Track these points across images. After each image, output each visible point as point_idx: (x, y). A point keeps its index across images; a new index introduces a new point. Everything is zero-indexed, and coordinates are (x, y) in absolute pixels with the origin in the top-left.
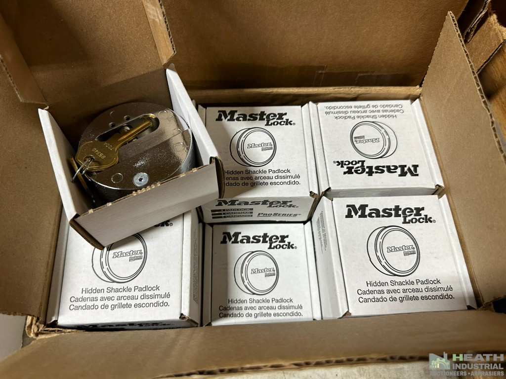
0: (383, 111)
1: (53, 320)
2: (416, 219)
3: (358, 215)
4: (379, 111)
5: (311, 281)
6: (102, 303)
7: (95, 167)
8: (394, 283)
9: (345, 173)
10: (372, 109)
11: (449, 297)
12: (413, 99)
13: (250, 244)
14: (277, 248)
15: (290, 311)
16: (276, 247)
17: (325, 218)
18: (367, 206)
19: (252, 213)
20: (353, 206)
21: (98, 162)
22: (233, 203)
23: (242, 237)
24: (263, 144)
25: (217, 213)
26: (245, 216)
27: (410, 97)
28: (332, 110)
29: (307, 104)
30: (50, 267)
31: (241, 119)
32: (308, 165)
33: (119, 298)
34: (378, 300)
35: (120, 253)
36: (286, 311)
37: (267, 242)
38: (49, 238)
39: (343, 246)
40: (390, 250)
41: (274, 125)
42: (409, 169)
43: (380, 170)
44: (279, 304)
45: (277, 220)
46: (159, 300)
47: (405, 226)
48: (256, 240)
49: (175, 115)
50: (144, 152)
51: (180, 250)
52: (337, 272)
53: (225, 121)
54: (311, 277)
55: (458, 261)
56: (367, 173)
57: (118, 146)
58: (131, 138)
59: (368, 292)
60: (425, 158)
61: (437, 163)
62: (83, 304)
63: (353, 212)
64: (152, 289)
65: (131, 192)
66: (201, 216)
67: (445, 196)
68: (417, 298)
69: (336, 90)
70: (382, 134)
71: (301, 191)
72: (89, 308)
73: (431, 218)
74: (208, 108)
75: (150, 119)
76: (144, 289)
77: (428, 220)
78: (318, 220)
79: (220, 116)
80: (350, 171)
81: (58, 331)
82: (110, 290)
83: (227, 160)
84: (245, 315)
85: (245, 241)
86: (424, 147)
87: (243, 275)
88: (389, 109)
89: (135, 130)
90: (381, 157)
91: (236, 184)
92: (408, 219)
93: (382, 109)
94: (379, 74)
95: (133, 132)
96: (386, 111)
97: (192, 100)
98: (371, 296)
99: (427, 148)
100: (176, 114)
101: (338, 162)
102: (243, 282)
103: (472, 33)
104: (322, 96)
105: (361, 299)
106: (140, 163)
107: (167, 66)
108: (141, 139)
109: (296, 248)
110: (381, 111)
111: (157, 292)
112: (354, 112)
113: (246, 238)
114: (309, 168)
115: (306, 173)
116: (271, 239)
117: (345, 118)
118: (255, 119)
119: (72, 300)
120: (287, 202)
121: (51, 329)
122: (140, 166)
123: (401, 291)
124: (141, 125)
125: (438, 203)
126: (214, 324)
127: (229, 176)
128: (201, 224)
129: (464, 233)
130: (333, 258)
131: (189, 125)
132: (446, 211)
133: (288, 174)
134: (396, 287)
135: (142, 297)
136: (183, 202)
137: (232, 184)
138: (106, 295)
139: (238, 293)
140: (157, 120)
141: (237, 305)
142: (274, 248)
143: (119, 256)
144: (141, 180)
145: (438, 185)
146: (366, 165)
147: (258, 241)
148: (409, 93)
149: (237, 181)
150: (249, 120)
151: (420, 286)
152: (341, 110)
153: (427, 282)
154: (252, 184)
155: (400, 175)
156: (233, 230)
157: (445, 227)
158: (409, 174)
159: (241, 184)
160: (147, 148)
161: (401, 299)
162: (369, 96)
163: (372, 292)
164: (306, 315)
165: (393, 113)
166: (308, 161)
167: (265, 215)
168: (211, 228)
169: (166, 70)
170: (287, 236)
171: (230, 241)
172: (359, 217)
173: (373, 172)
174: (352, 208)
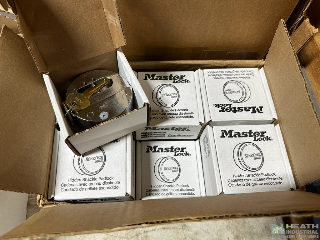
0: (242, 74)
1: (51, 198)
2: (261, 138)
3: (228, 136)
4: (239, 75)
5: (200, 174)
6: (80, 187)
8: (248, 175)
9: (220, 111)
10: (235, 73)
11: (280, 183)
12: (260, 67)
13: (163, 153)
14: (179, 155)
15: (187, 192)
16: (179, 154)
17: (209, 139)
18: (233, 130)
19: (165, 134)
20: (225, 131)
21: (79, 105)
23: (159, 148)
24: (171, 94)
25: (144, 134)
26: (161, 136)
27: (258, 66)
28: (212, 74)
29: (197, 70)
30: (49, 167)
31: (158, 79)
32: (198, 106)
33: (90, 184)
34: (240, 185)
35: (90, 158)
36: (185, 192)
37: (173, 152)
38: (49, 150)
39: (219, 154)
40: (247, 156)
41: (178, 82)
42: (257, 109)
43: (240, 109)
44: (181, 188)
45: (179, 139)
46: (113, 185)
47: (255, 142)
48: (167, 150)
50: (106, 99)
51: (125, 156)
52: (216, 169)
53: (149, 80)
54: (199, 172)
55: (285, 162)
56: (233, 111)
57: (90, 96)
58: (97, 91)
59: (234, 181)
60: (267, 102)
61: (274, 106)
62: (69, 188)
63: (225, 134)
64: (109, 179)
65: (99, 123)
66: (135, 136)
67: (278, 125)
68: (262, 184)
69: (214, 62)
70: (242, 88)
71: (194, 122)
72: (72, 190)
73: (270, 138)
74: (139, 72)
75: (106, 79)
76: (105, 179)
77: (268, 139)
78: (204, 138)
79: (146, 77)
80: (223, 110)
81: (56, 203)
82: (85, 179)
84: (161, 194)
85: (160, 151)
86: (266, 96)
87: (160, 171)
88: (245, 73)
90: (241, 102)
91: (156, 118)
92: (257, 138)
94: (240, 52)
95: (97, 87)
96: (244, 74)
98: (235, 183)
99: (268, 96)
100: (121, 76)
101: (216, 105)
102: (160, 175)
103: (295, 29)
104: (205, 66)
105: (230, 185)
106: (102, 107)
107: (117, 49)
108: (102, 92)
109: (190, 155)
110: (241, 75)
111: (112, 181)
112: (225, 75)
113: (161, 149)
114: (199, 108)
115: (197, 111)
116: (175, 150)
117: (220, 78)
118: (167, 79)
119: (63, 185)
120: (186, 128)
121: (51, 202)
122: (103, 108)
123: (253, 180)
124: (102, 83)
125: (274, 129)
126: (143, 199)
128: (134, 141)
129: (289, 146)
130: (214, 161)
131: (130, 83)
132: (279, 133)
133: (187, 112)
134: (250, 178)
135: (104, 183)
136: (127, 129)
137: (154, 118)
138: (82, 182)
139: (157, 181)
140: (111, 80)
141: (156, 189)
142: (177, 155)
143: (90, 160)
144: (104, 116)
145: (274, 118)
146: (232, 106)
147: (168, 151)
148: (257, 64)
149: (157, 116)
150: (163, 79)
151: (263, 177)
152: (217, 74)
153: (268, 174)
154: (166, 118)
155: (252, 113)
156: (153, 144)
157: (278, 143)
158: (257, 112)
159: (159, 118)
160: (106, 97)
161: (253, 184)
162: (234, 65)
163: (236, 181)
164: (197, 194)
165: (248, 76)
166: (198, 104)
167: (172, 136)
168: (140, 143)
169: (116, 51)
170: (185, 148)
171: (151, 151)
172: (228, 137)
173: (236, 111)
174: (224, 132)
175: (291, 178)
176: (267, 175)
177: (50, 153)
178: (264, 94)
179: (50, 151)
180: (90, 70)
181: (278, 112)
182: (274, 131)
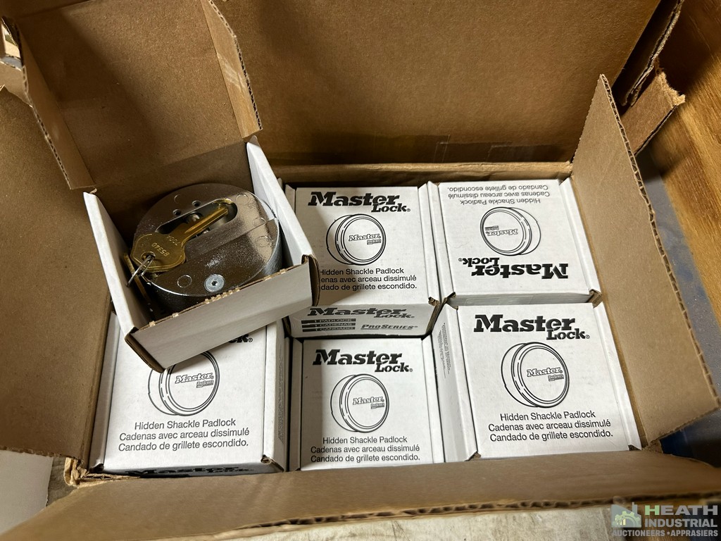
0: (523, 194)
1: (98, 464)
2: (564, 334)
3: (489, 329)
4: (517, 194)
5: (431, 413)
6: (162, 441)
7: (156, 267)
8: (535, 416)
9: (473, 274)
10: (508, 191)
11: (605, 434)
12: (562, 178)
13: (352, 365)
14: (386, 371)
15: (403, 454)
16: (385, 369)
17: (448, 332)
18: (501, 316)
19: (354, 324)
20: (484, 317)
21: (160, 261)
22: (330, 311)
23: (342, 356)
24: (368, 236)
25: (309, 324)
26: (345, 328)
27: (559, 175)
28: (457, 193)
29: (425, 185)
30: (94, 395)
31: (340, 203)
32: (427, 261)
33: (183, 436)
34: (515, 438)
35: (184, 377)
36: (398, 454)
37: (373, 363)
38: (94, 358)
39: (470, 369)
40: (531, 374)
41: (383, 211)
42: (556, 269)
43: (518, 270)
44: (389, 444)
45: (387, 334)
46: (234, 437)
47: (550, 343)
48: (360, 359)
49: (256, 200)
50: (219, 248)
51: (262, 372)
52: (463, 402)
53: (320, 205)
54: (431, 409)
55: (618, 388)
56: (501, 274)
57: (185, 240)
58: (201, 229)
59: (502, 428)
60: (576, 254)
61: (592, 261)
62: (136, 443)
63: (483, 324)
64: (226, 423)
65: (202, 299)
66: (288, 329)
67: (602, 304)
68: (565, 436)
69: (463, 167)
70: (521, 224)
71: (418, 297)
72: (144, 448)
73: (584, 332)
74: (298, 189)
75: (224, 204)
76: (216, 424)
77: (579, 335)
78: (440, 334)
79: (314, 199)
80: (479, 272)
81: (105, 477)
82: (172, 425)
83: (323, 256)
84: (344, 459)
85: (345, 361)
87: (343, 406)
88: (530, 191)
89: (206, 220)
90: (519, 254)
91: (334, 287)
92: (554, 333)
93: (522, 191)
94: (518, 146)
95: (203, 222)
96: (526, 194)
97: (277, 178)
98: (506, 433)
99: (580, 242)
100: (259, 200)
101: (464, 259)
102: (343, 415)
103: (636, 95)
104: (443, 175)
105: (493, 436)
106: (212, 264)
107: (248, 139)
108: (214, 230)
109: (411, 370)
110: (520, 194)
111: (232, 428)
112: (486, 195)
113: (346, 358)
114: (427, 266)
115: (424, 274)
116: (378, 359)
117: (474, 202)
118: (359, 203)
119: (123, 438)
120: (400, 311)
121: (96, 475)
122: (213, 266)
123: (545, 427)
124: (213, 212)
125: (593, 313)
126: (303, 469)
127: (325, 277)
128: (287, 339)
129: (625, 352)
130: (458, 383)
131: (275, 213)
132: (603, 324)
133: (401, 275)
134: (539, 422)
135: (213, 434)
136: (267, 312)
137: (329, 288)
138: (166, 431)
139: (336, 430)
140: (234, 207)
141: (335, 446)
142: (382, 371)
143: (184, 381)
144: (214, 283)
145: (593, 290)
146: (500, 263)
147: (362, 362)
148: (557, 171)
149: (336, 284)
150: (351, 204)
151: (569, 420)
152: (468, 192)
153: (578, 414)
154: (354, 288)
155: (543, 278)
156: (329, 347)
157: (601, 344)
158: (555, 276)
159: (340, 288)
160: (222, 243)
161: (544, 437)
162: (505, 174)
163: (507, 428)
164: (424, 458)
165: (536, 197)
166: (427, 258)
167: (371, 327)
168: (301, 344)
169: (246, 143)
170: (400, 355)
171: (325, 361)
172: (491, 331)
173: (509, 273)
174: (482, 320)
175: (629, 423)
176: (576, 415)
177: (99, 364)
178: (572, 237)
179: (97, 361)
180: (189, 183)
181: (600, 276)
182: (592, 319)
